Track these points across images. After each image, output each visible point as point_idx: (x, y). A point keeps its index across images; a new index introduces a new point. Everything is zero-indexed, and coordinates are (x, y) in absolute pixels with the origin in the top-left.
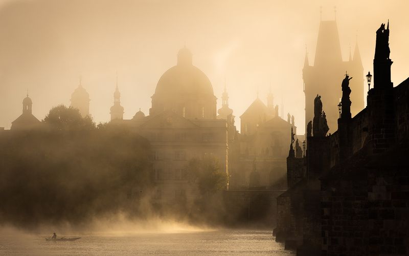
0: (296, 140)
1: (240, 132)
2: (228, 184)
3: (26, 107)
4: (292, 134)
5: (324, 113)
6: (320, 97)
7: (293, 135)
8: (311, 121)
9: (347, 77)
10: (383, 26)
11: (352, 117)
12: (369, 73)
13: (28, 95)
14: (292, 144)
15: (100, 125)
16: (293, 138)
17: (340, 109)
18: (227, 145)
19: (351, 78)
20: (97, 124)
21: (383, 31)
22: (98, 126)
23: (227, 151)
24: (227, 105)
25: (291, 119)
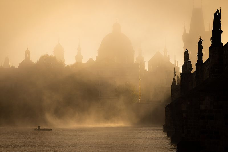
0: (177, 75)
1: (148, 70)
2: (140, 99)
3: (27, 55)
4: (174, 71)
6: (188, 51)
9: (201, 40)
10: (218, 11)
11: (203, 62)
13: (28, 49)
14: (174, 77)
15: (68, 66)
16: (175, 74)
18: (139, 77)
19: (203, 40)
20: (66, 65)
21: (218, 14)
23: (140, 81)
24: (141, 55)
25: (176, 63)
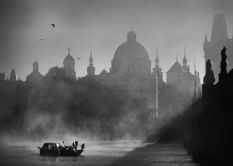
1: (166, 82)
3: (35, 67)
5: (212, 70)
6: (210, 60)
7: (196, 84)
9: (224, 48)
11: (227, 73)
13: (36, 60)
14: (195, 90)
15: (79, 78)
18: (157, 90)
19: (227, 49)
22: (78, 79)
23: (157, 94)
24: (158, 66)
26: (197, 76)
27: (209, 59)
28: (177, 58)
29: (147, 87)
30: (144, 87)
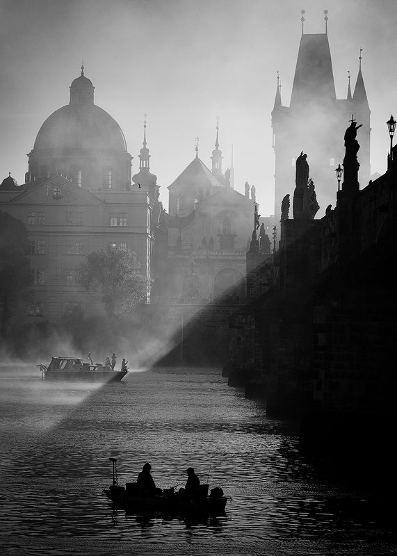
0: (261, 225)
1: (167, 212)
4: (256, 214)
5: (312, 182)
6: (306, 156)
7: (257, 216)
8: (288, 196)
9: (354, 124)
12: (392, 118)
14: (254, 232)
16: (257, 222)
17: (338, 176)
18: (148, 231)
19: (361, 126)
23: (148, 241)
24: (148, 169)
25: (250, 191)
26: (250, 198)
27: (304, 153)
28: (197, 149)
29: (121, 225)
30: (115, 225)
